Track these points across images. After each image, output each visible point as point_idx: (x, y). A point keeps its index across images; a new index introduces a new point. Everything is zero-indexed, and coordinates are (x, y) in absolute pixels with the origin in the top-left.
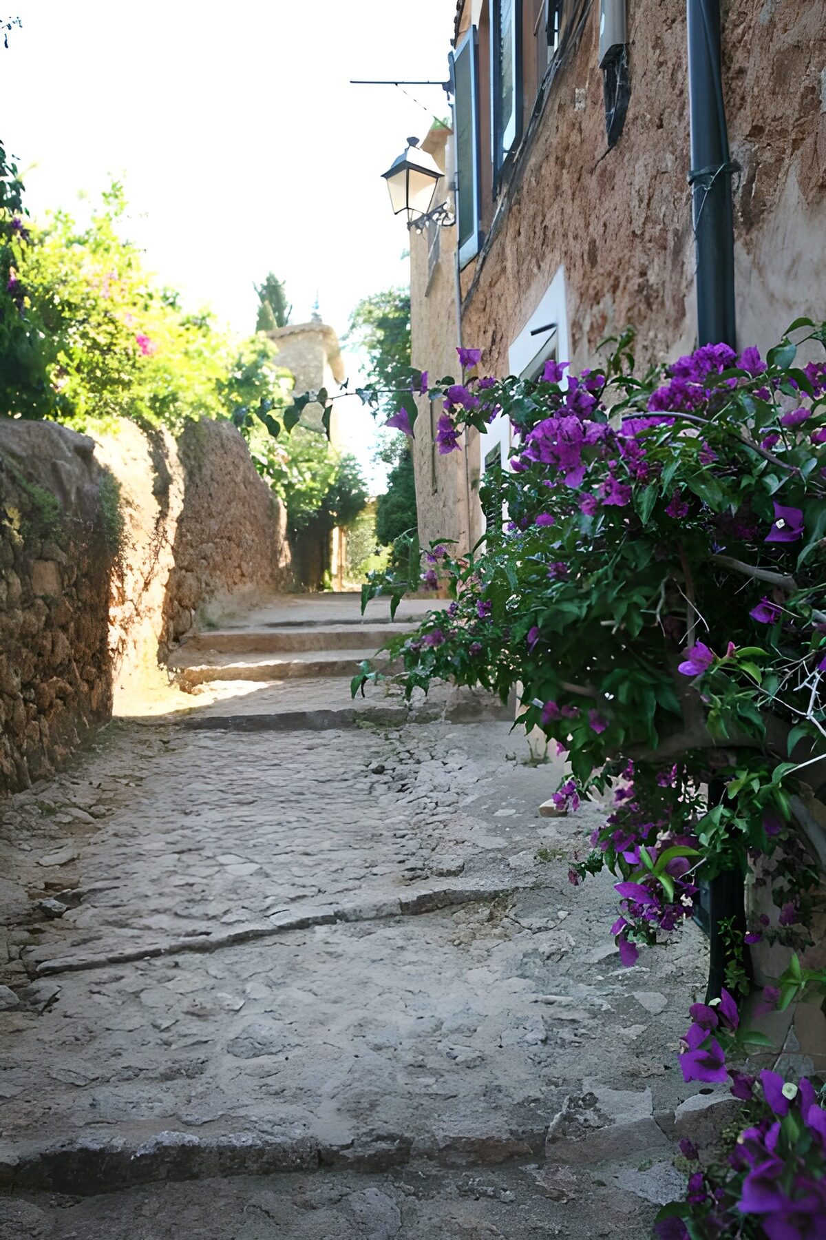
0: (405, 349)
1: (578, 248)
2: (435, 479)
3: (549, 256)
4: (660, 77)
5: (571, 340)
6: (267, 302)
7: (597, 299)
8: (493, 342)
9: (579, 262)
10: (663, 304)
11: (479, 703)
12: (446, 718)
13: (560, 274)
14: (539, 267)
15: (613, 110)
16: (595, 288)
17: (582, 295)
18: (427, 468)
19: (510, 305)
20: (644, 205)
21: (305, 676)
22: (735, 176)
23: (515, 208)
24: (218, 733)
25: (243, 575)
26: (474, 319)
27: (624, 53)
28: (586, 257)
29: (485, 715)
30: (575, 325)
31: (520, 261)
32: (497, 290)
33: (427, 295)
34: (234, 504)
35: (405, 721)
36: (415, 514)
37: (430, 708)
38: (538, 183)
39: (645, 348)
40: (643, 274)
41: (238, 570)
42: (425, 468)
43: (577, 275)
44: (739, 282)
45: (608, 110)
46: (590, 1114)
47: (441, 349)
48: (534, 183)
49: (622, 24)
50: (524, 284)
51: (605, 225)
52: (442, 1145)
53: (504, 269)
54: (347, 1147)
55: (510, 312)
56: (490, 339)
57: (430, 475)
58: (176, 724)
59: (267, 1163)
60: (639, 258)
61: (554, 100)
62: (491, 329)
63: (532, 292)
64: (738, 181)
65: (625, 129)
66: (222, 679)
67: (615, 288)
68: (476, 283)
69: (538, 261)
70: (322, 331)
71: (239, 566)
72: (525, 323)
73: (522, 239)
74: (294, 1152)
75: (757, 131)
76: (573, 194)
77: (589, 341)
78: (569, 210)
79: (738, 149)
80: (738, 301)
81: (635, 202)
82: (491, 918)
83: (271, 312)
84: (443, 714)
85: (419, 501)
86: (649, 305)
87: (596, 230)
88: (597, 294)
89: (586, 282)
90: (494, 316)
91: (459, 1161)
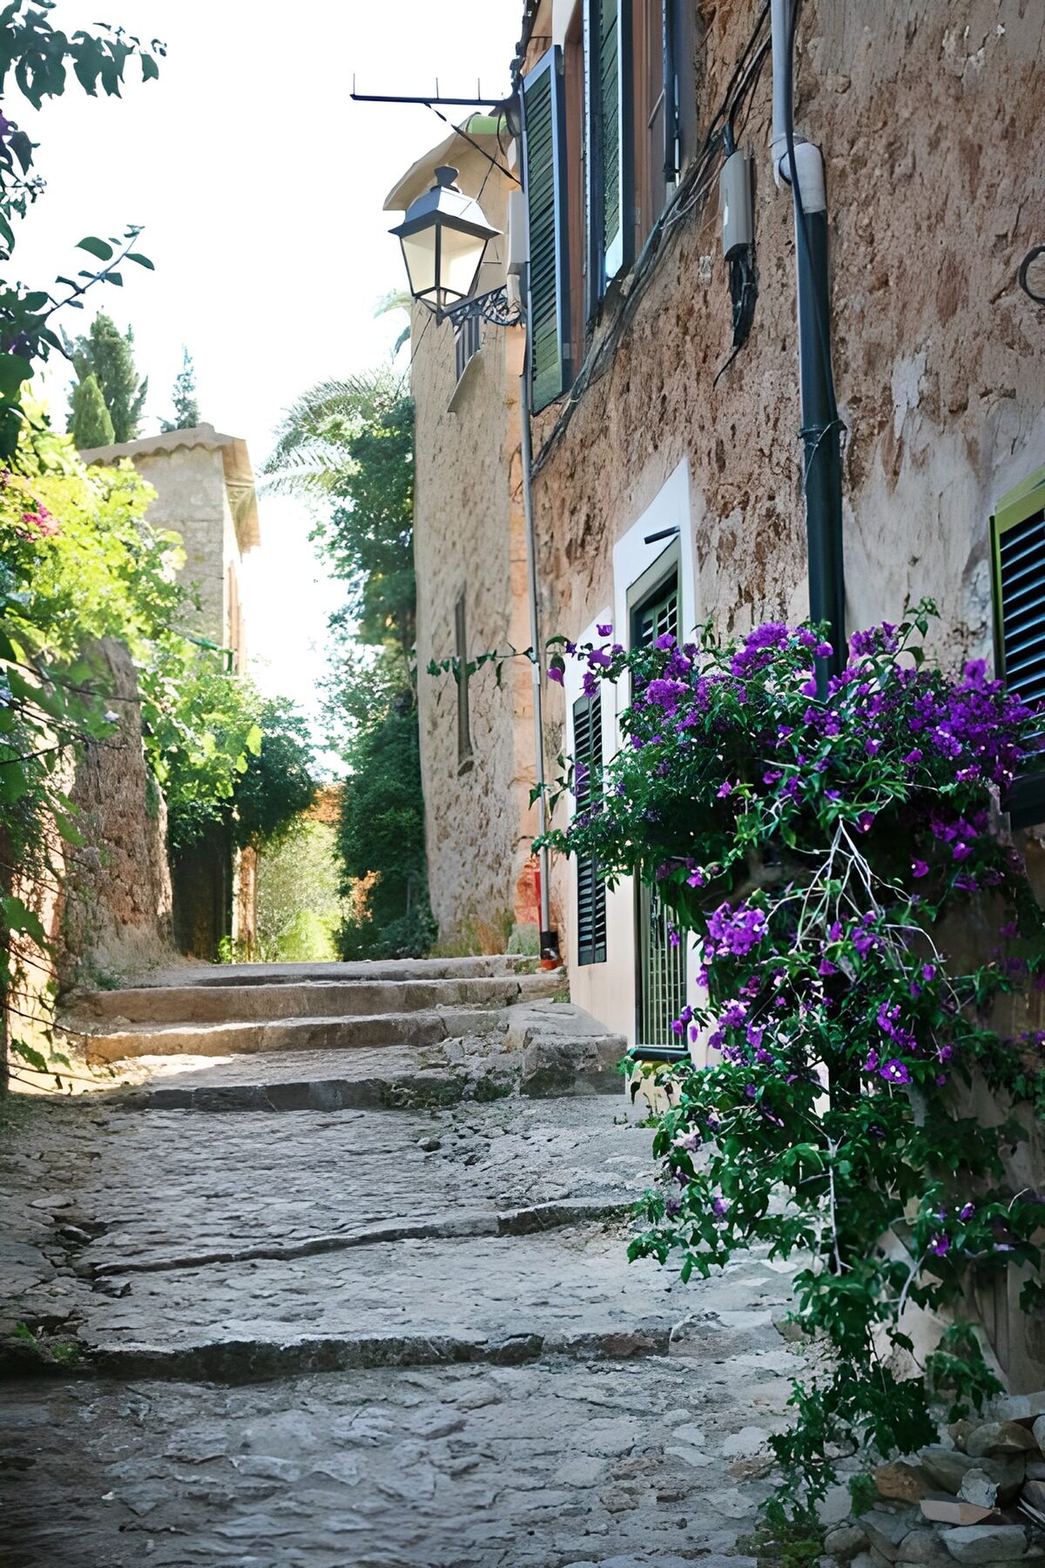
0: (401, 495)
1: (706, 443)
2: (465, 745)
3: (668, 439)
4: (782, 298)
5: (697, 553)
6: (92, 379)
7: (725, 511)
8: (588, 529)
9: (705, 461)
10: (788, 536)
11: (571, 1067)
12: (522, 1091)
13: (683, 467)
14: (656, 447)
15: (740, 304)
16: (723, 497)
17: (709, 501)
18: (449, 724)
19: (615, 483)
20: (771, 424)
21: (288, 1048)
22: (842, 432)
23: (622, 352)
24: (177, 1112)
25: (135, 909)
26: (555, 485)
27: (750, 252)
28: (713, 455)
29: (579, 1084)
30: (702, 536)
31: (629, 427)
32: (595, 453)
33: (454, 408)
34: (125, 782)
35: (459, 1098)
36: (420, 811)
37: (497, 1078)
38: (654, 334)
39: (776, 580)
40: (771, 498)
41: (129, 898)
42: (444, 724)
43: (703, 473)
44: (846, 535)
45: (735, 302)
46: (712, 1324)
47: (481, 507)
48: (648, 332)
49: (747, 223)
50: (634, 464)
51: (733, 428)
52: (571, 1342)
53: (605, 431)
54: (483, 1343)
55: (614, 493)
56: (582, 526)
57: (454, 738)
58: (108, 1103)
59: (409, 1354)
60: (768, 479)
61: (674, 246)
62: (584, 509)
63: (646, 475)
64: (845, 439)
65: (752, 333)
66: (154, 1053)
67: (744, 505)
68: (558, 435)
69: (653, 439)
70: (221, 448)
71: (130, 893)
72: (636, 516)
73: (632, 397)
74: (433, 1344)
75: (856, 400)
76: (698, 374)
77: (718, 558)
78: (692, 391)
79: (844, 411)
80: (845, 553)
81: (762, 417)
82: (606, 1229)
83: (101, 399)
84: (517, 1087)
85: (428, 787)
86: (778, 534)
87: (723, 430)
88: (725, 505)
89: (715, 486)
90: (589, 491)
91: (587, 1355)
